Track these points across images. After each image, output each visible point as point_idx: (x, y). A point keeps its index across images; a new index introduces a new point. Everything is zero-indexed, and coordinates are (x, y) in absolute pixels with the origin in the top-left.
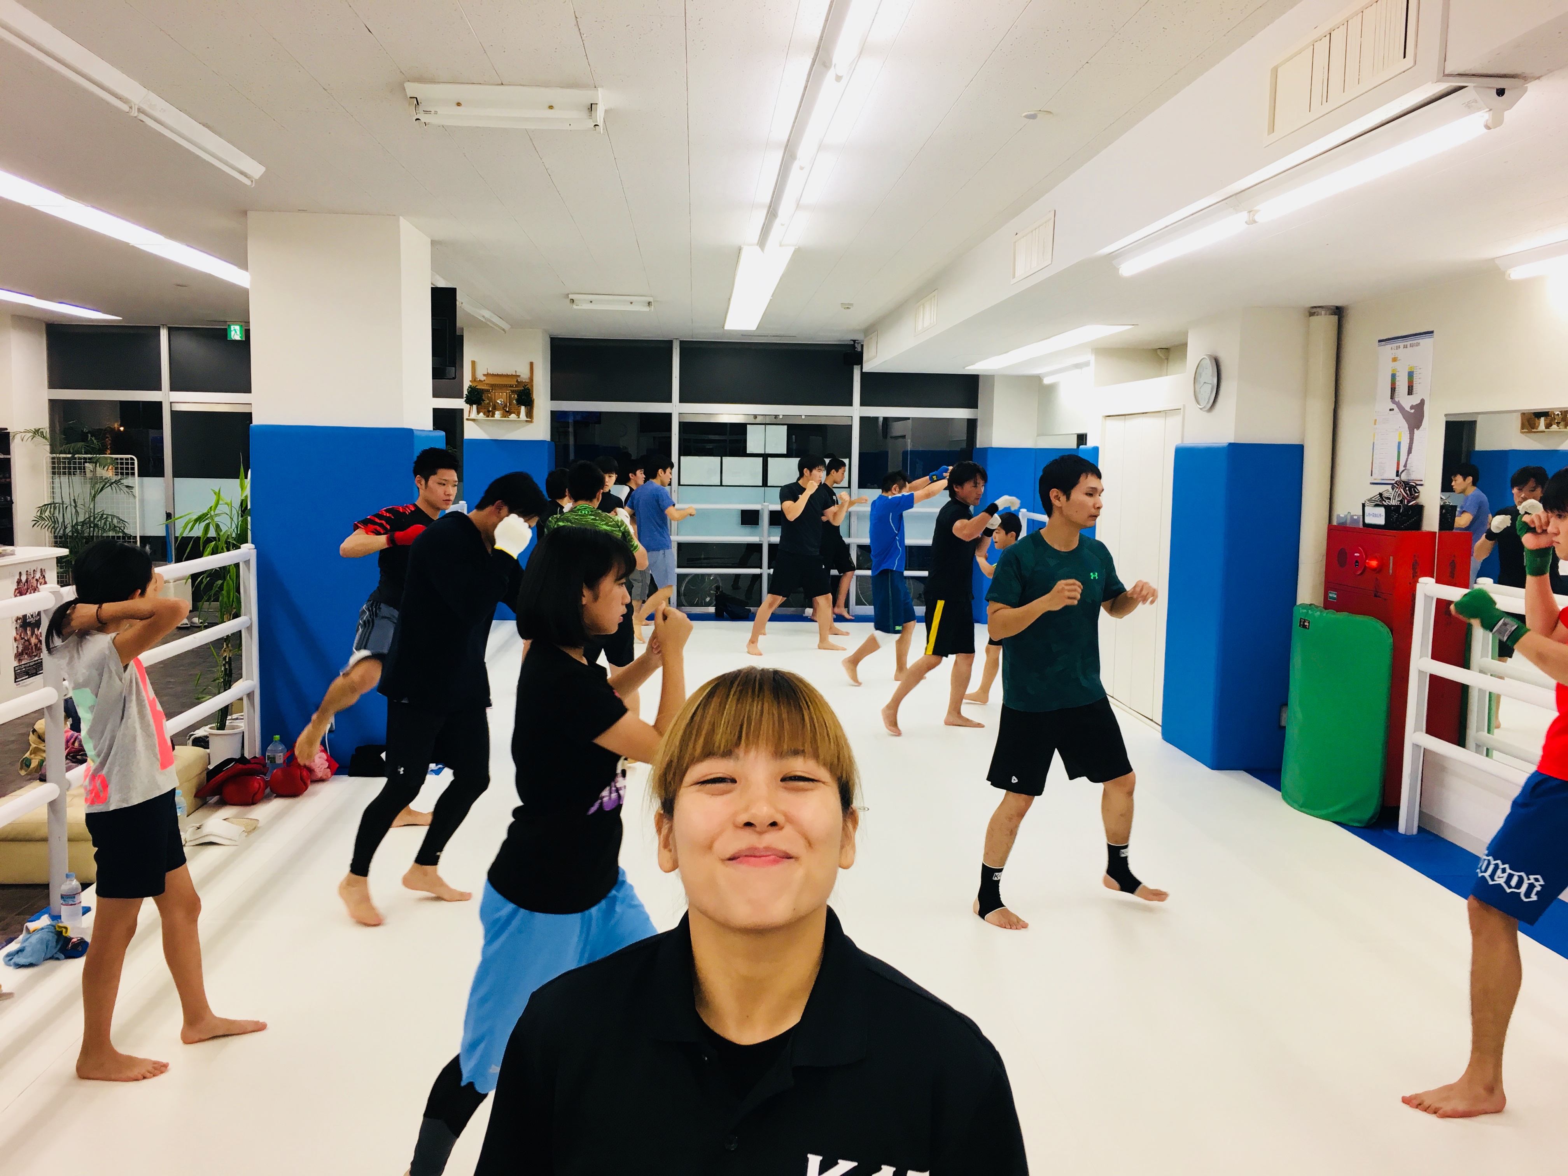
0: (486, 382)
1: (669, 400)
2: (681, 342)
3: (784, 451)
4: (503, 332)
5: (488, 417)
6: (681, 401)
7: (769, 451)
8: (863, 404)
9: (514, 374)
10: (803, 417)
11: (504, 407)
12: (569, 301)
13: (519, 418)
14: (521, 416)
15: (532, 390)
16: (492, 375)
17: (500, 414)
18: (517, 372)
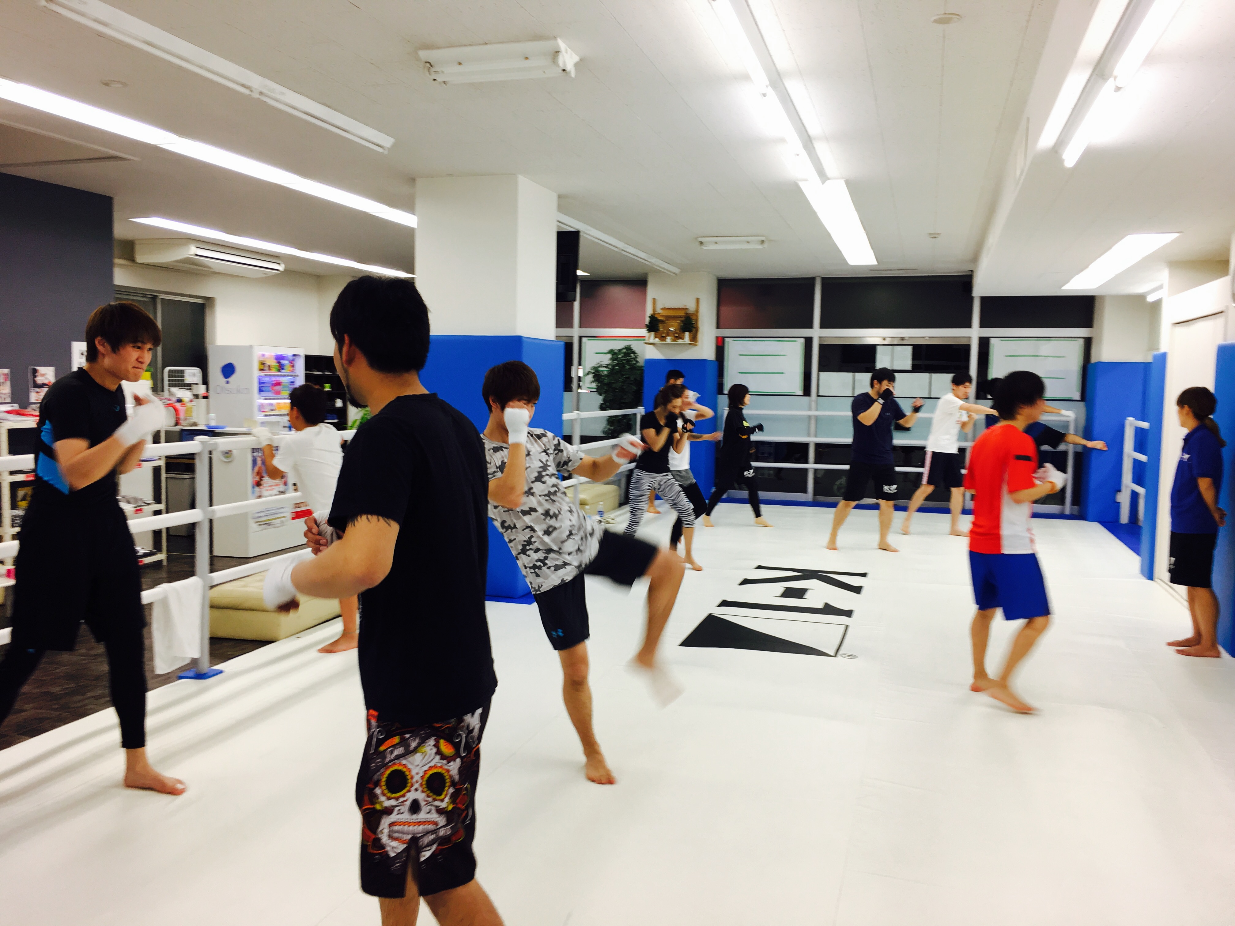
0: (662, 314)
1: (811, 326)
3: (909, 367)
4: (674, 275)
5: (661, 340)
6: (823, 326)
8: (982, 325)
9: (684, 308)
10: (927, 338)
11: (674, 334)
12: (698, 243)
13: (685, 341)
15: (697, 321)
16: (669, 309)
17: (670, 339)
18: (686, 306)
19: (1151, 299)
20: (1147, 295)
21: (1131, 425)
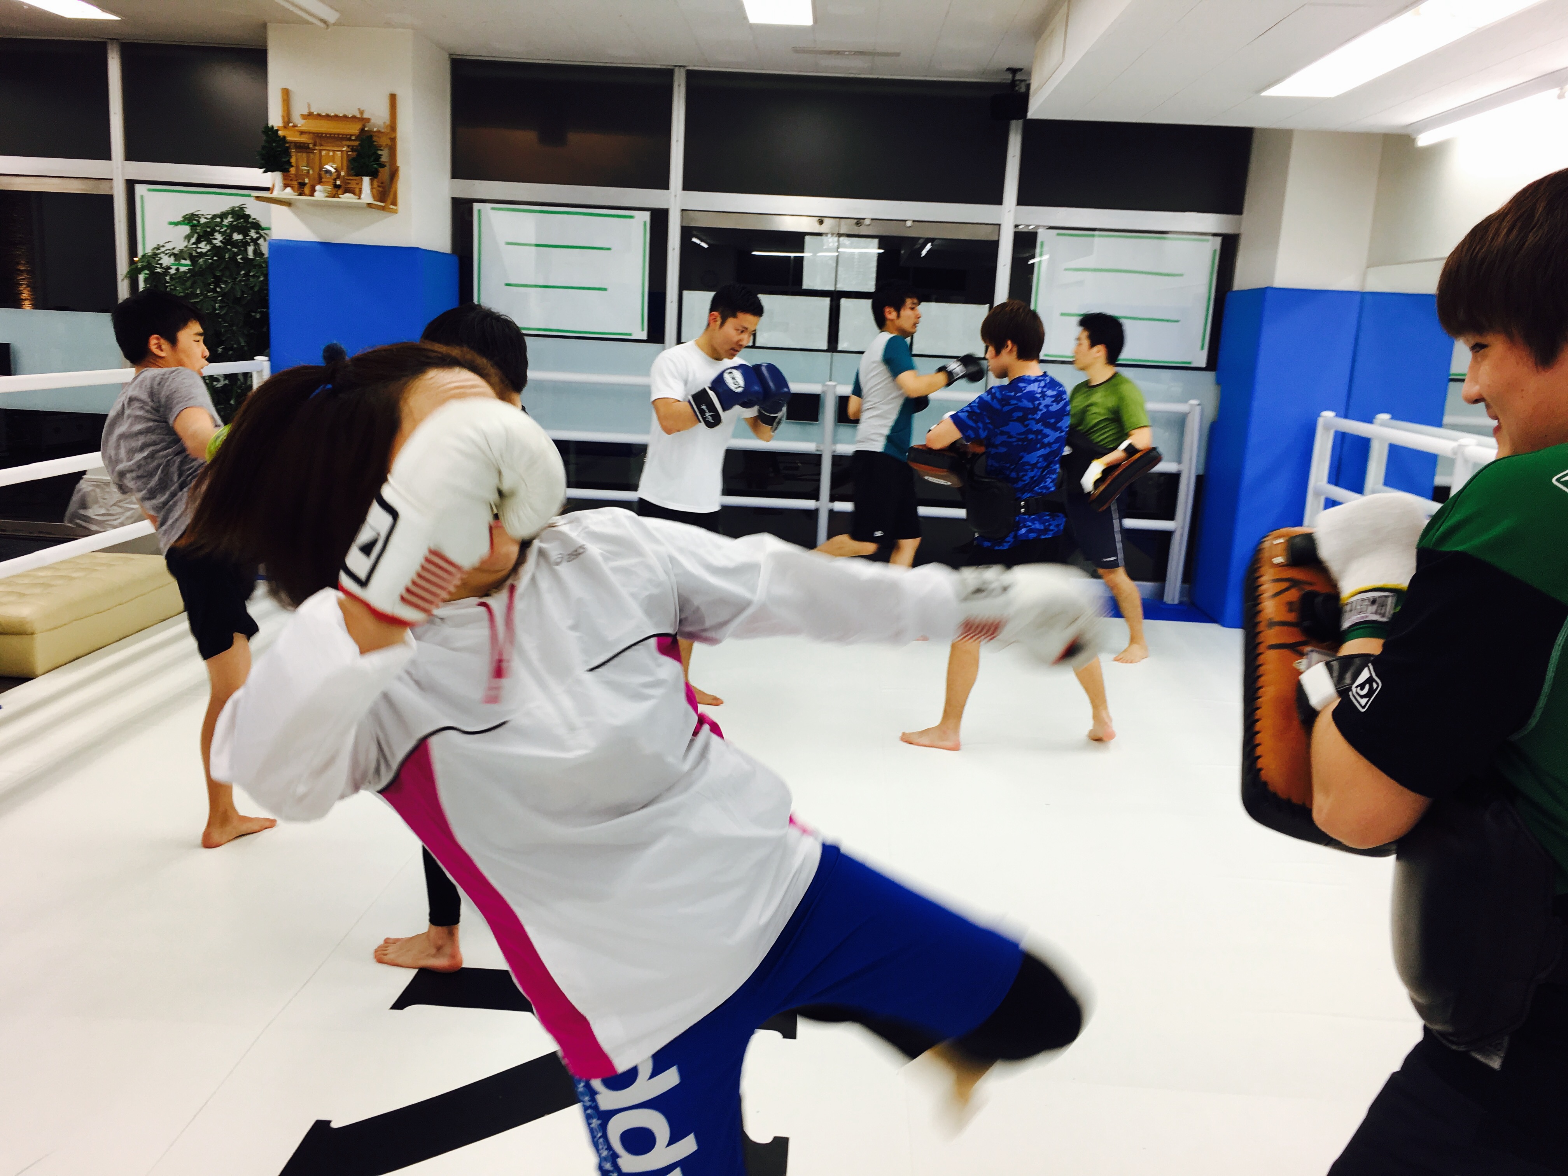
0: (304, 128)
1: (664, 184)
2: (691, 75)
5: (300, 194)
6: (689, 185)
7: (842, 287)
8: (1023, 200)
9: (359, 116)
10: (909, 224)
11: (335, 180)
13: (359, 199)
14: (363, 196)
15: (393, 150)
16: (319, 115)
17: (325, 191)
18: (362, 112)
19: (1423, 140)
20: (1420, 131)
21: (1327, 428)
